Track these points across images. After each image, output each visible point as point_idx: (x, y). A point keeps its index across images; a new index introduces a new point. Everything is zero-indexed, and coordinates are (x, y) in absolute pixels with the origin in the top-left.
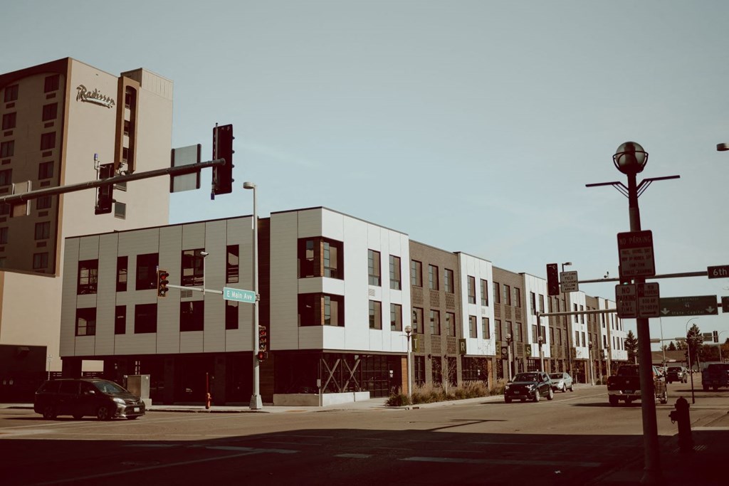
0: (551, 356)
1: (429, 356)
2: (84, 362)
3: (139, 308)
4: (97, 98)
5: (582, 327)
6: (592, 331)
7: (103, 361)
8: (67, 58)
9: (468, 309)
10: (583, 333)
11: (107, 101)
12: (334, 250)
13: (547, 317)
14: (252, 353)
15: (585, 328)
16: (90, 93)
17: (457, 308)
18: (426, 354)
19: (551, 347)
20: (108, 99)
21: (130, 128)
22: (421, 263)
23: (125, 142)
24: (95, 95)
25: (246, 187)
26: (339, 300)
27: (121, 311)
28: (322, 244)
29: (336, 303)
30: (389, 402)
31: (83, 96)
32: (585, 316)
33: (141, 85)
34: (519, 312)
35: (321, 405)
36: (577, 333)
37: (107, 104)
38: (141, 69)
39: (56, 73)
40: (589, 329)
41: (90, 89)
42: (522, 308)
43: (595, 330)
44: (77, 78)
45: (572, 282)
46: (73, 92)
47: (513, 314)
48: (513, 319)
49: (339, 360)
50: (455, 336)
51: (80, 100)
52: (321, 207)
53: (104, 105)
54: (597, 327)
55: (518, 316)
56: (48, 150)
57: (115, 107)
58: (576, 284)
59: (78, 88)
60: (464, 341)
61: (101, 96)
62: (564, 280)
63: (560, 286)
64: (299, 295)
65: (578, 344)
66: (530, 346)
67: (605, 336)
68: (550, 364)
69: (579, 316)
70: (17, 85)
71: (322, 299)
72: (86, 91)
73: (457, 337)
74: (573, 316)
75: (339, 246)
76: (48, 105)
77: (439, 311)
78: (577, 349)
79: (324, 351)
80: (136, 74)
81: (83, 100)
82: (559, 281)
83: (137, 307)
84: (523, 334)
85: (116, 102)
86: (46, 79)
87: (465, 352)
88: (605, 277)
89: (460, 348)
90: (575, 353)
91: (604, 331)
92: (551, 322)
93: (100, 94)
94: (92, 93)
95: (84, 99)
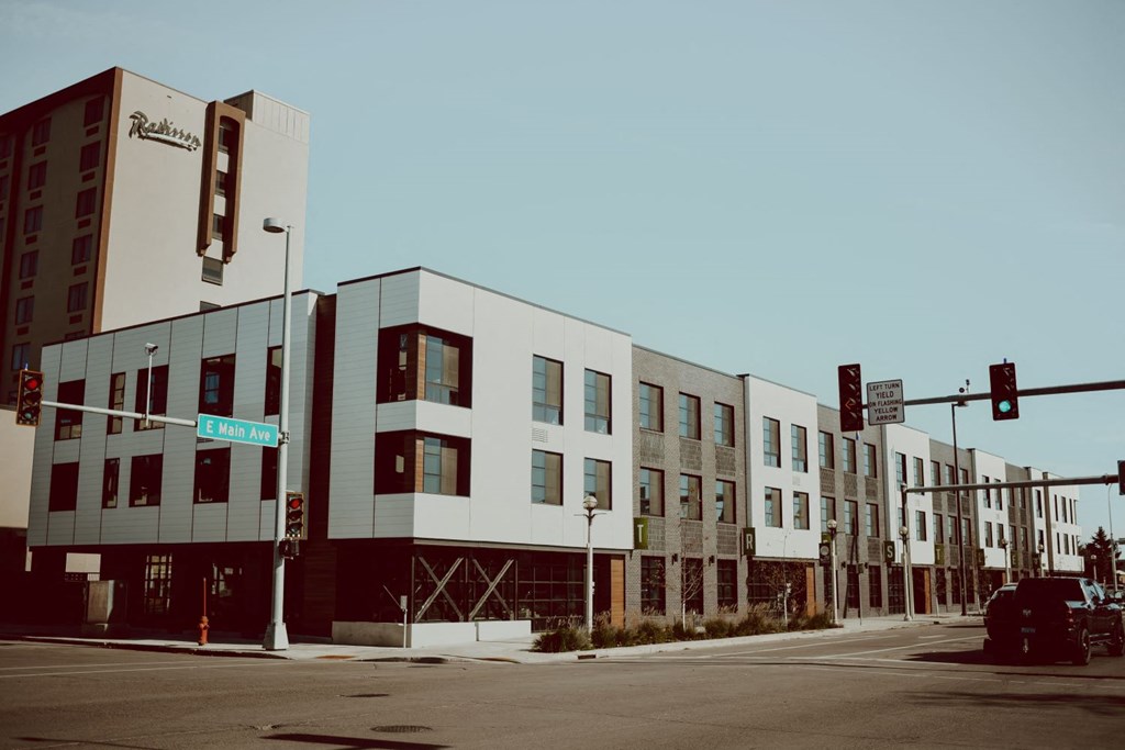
0: (936, 562)
1: (675, 558)
2: (70, 557)
3: (137, 462)
4: (168, 134)
5: (998, 515)
6: (1018, 522)
7: (99, 556)
8: (114, 69)
9: (762, 476)
10: (1001, 527)
11: (186, 140)
12: (451, 353)
13: (929, 495)
14: (271, 543)
15: (1002, 517)
16: (153, 125)
17: (740, 472)
18: (668, 553)
19: (936, 547)
20: (189, 137)
21: (229, 184)
22: (661, 389)
23: (219, 205)
24: (164, 128)
25: (271, 228)
26: (462, 446)
27: (111, 468)
28: (422, 340)
29: (455, 451)
30: (538, 643)
31: (140, 128)
32: (1005, 492)
33: (249, 116)
34: (874, 485)
35: (409, 646)
36: (989, 525)
37: (186, 144)
38: (251, 93)
39: (98, 93)
40: (1012, 518)
41: (154, 118)
42: (879, 478)
43: (1023, 520)
44: (130, 100)
45: (893, 404)
46: (124, 124)
47: (861, 488)
48: (861, 497)
49: (460, 561)
50: (735, 522)
51: (136, 136)
52: (418, 268)
53: (181, 146)
54: (1028, 516)
55: (871, 492)
56: (85, 218)
57: (201, 149)
58: (899, 406)
59: (132, 117)
60: (752, 531)
61: (175, 132)
62: (874, 399)
63: (865, 412)
64: (376, 434)
65: (989, 543)
66: (892, 544)
67: (1041, 532)
68: (933, 575)
69: (993, 492)
70: (50, 119)
71: (419, 443)
72: (146, 121)
73: (741, 524)
74: (981, 494)
75: (463, 344)
76: (88, 146)
77: (700, 478)
78: (987, 551)
79: (416, 542)
80: (244, 102)
81: (141, 136)
82: (864, 402)
83: (134, 459)
84: (881, 523)
85: (202, 141)
86: (88, 104)
87: (753, 551)
88: (962, 390)
89: (745, 543)
90: (983, 559)
91: (1040, 524)
92: (937, 505)
93: (172, 128)
94: (158, 124)
95: (144, 134)
